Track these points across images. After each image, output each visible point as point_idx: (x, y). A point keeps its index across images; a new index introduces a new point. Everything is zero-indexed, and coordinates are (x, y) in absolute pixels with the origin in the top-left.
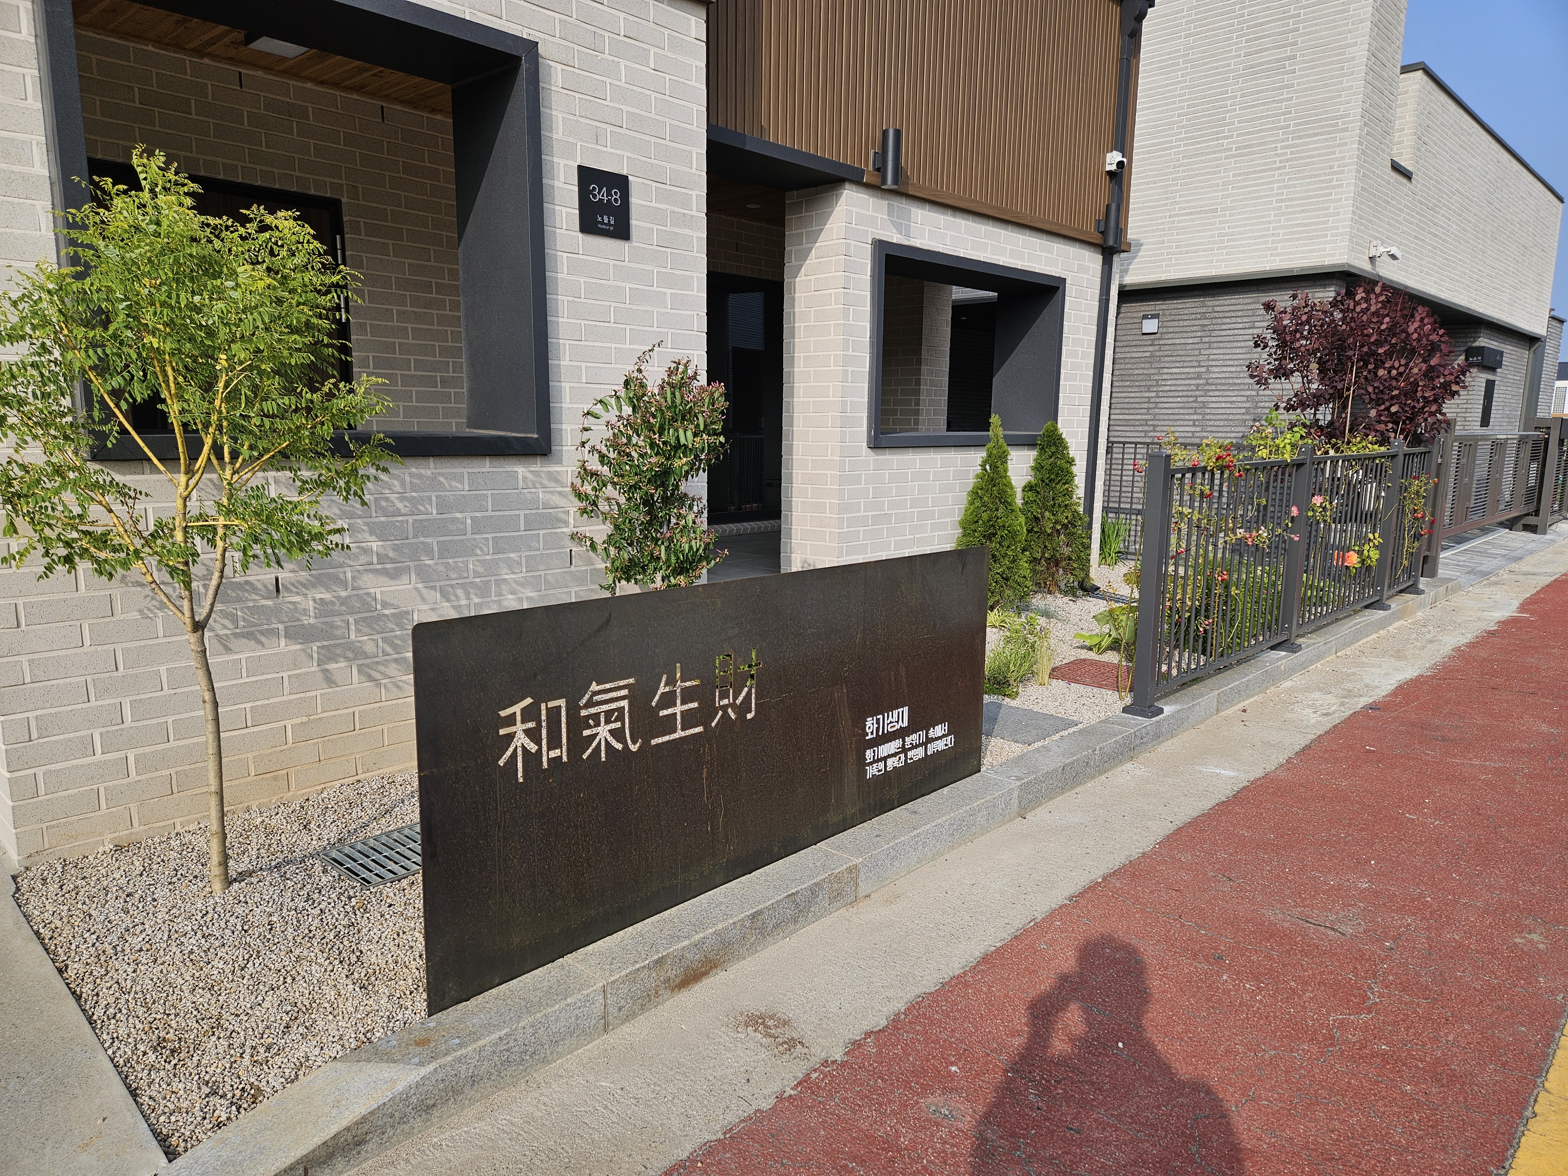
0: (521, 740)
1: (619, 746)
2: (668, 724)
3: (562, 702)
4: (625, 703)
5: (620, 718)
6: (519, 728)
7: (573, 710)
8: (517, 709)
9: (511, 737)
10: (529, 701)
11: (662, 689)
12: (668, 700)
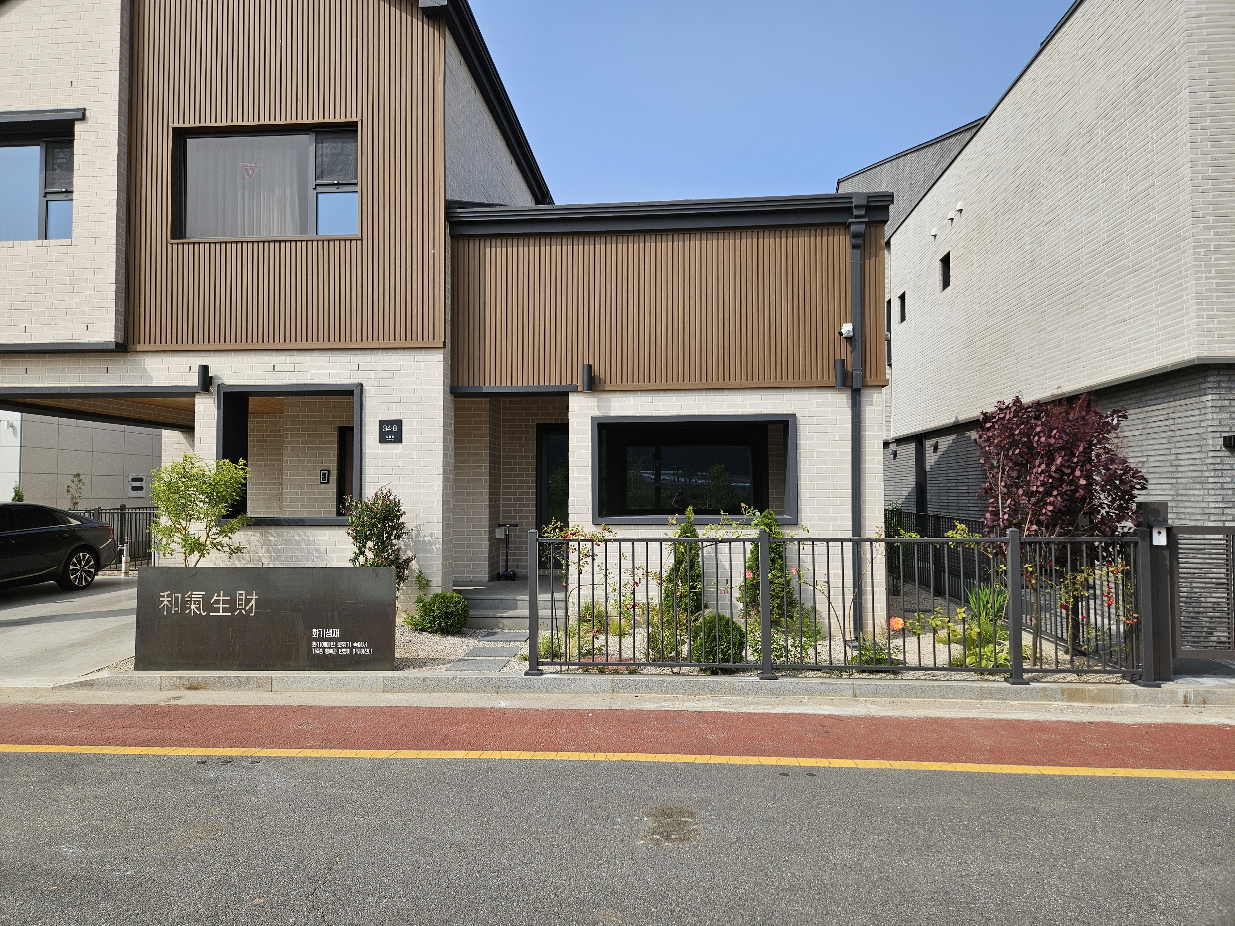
0: (166, 602)
1: (198, 613)
2: (217, 610)
3: (180, 595)
4: (201, 600)
5: (199, 604)
6: (166, 599)
7: (183, 598)
8: (166, 594)
9: (163, 601)
10: (169, 592)
11: (215, 598)
12: (217, 602)
